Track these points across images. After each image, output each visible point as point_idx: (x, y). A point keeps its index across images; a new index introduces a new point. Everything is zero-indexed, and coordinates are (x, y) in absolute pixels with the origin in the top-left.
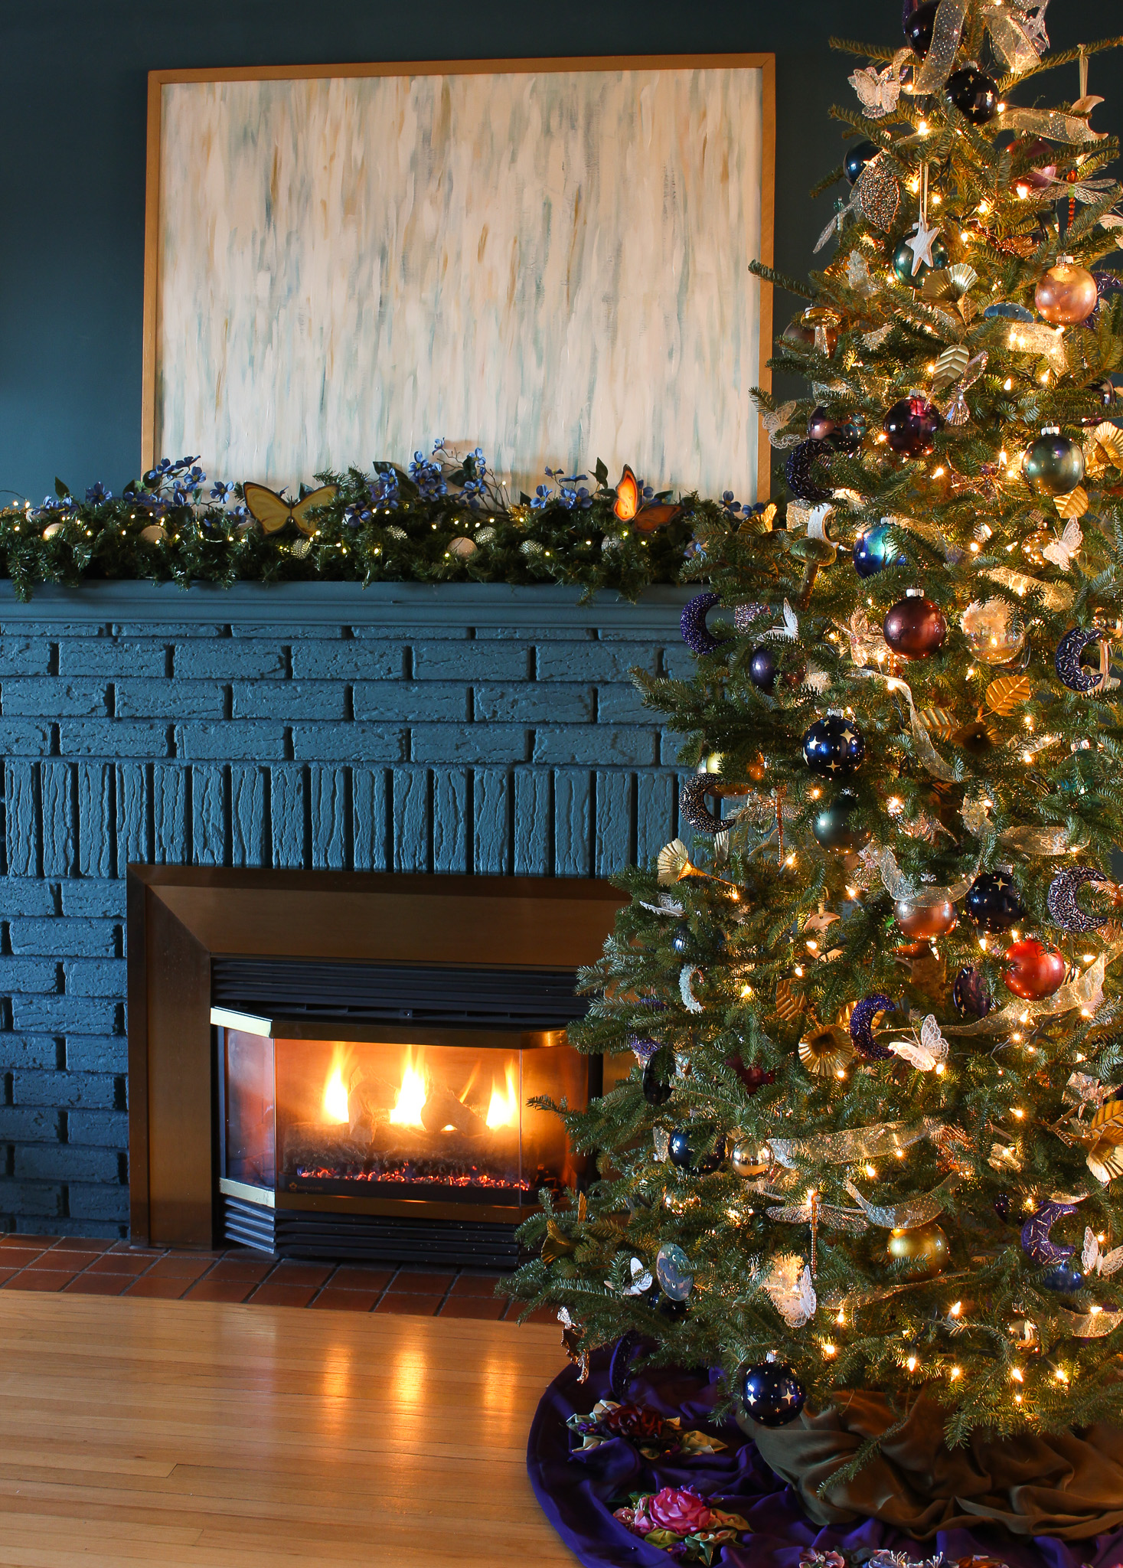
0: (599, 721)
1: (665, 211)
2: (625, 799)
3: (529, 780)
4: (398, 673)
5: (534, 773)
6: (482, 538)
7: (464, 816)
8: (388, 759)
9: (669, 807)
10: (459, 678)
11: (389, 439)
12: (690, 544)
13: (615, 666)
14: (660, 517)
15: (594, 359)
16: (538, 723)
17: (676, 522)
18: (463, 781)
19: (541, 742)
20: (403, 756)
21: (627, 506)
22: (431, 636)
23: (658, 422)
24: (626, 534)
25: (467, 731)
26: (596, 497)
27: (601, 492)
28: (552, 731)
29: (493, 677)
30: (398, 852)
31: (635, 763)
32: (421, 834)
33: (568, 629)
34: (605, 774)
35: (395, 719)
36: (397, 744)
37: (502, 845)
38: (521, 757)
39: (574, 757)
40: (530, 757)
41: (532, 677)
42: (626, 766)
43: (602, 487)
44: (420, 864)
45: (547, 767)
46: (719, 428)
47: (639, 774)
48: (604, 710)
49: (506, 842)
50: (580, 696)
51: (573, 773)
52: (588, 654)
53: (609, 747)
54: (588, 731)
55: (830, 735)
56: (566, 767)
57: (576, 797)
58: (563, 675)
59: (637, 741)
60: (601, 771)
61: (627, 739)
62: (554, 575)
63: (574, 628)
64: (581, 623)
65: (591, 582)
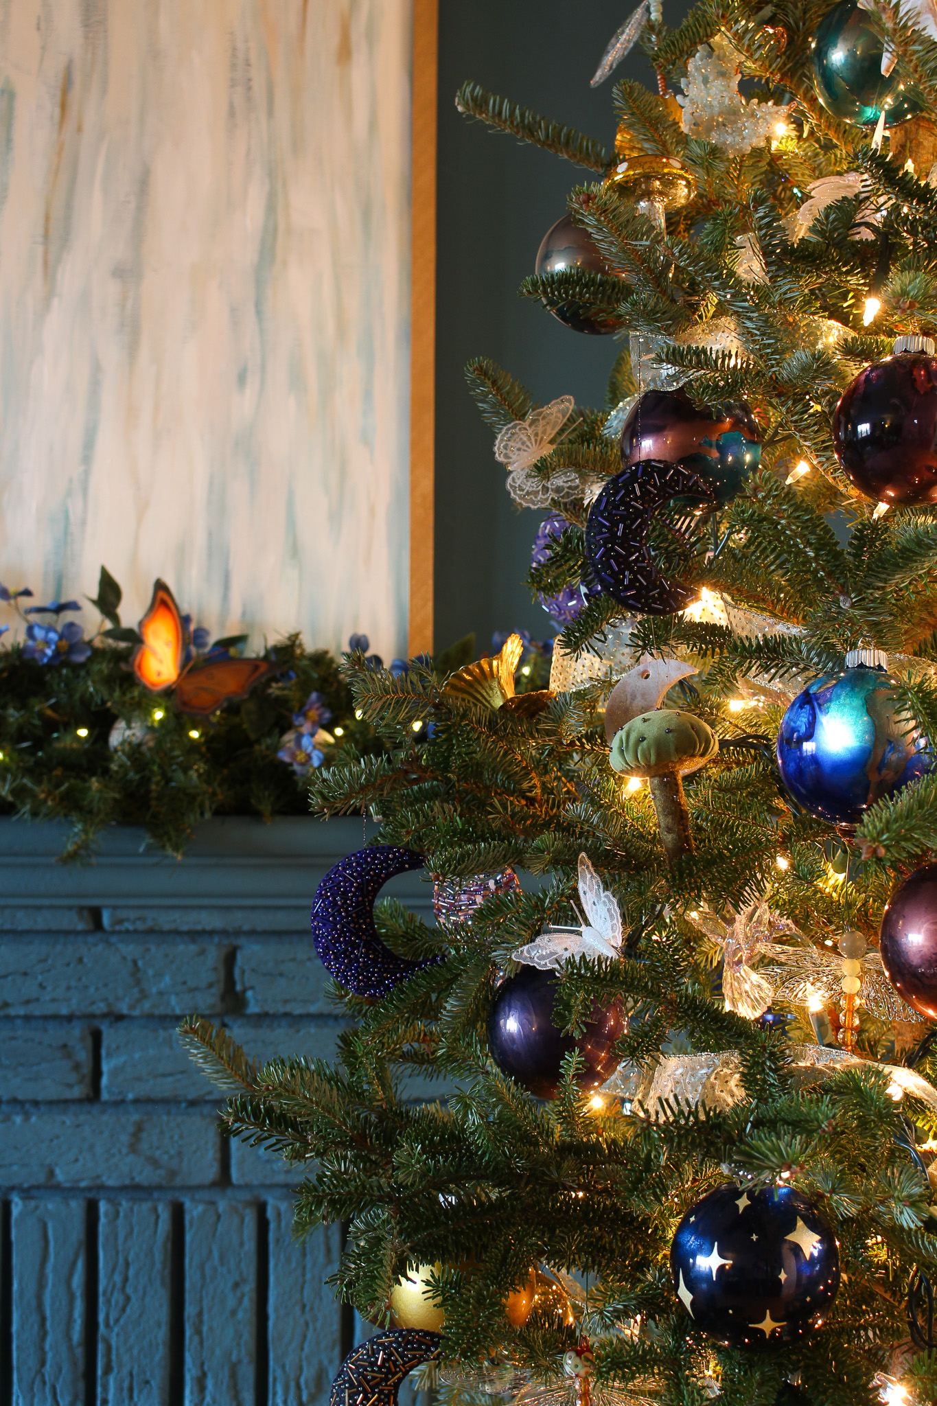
0: (105, 1096)
1: (232, 113)
2: (158, 1256)
9: (250, 1270)
12: (289, 737)
13: (138, 982)
14: (228, 683)
15: (95, 385)
17: (258, 693)
21: (161, 662)
23: (219, 506)
24: (159, 715)
26: (98, 643)
27: (108, 634)
31: (178, 1181)
33: (39, 908)
34: (115, 1205)
39: (51, 1174)
42: (159, 1188)
43: (108, 625)
46: (335, 518)
47: (188, 1205)
48: (115, 1073)
50: (65, 1046)
51: (50, 1206)
52: (80, 960)
53: (124, 1151)
54: (82, 1118)
55: (754, 1237)
56: (34, 1193)
57: (57, 1254)
58: (28, 1002)
59: (181, 1137)
60: (109, 1200)
61: (162, 1132)
62: (10, 798)
63: (51, 907)
64: (68, 896)
65: (87, 813)
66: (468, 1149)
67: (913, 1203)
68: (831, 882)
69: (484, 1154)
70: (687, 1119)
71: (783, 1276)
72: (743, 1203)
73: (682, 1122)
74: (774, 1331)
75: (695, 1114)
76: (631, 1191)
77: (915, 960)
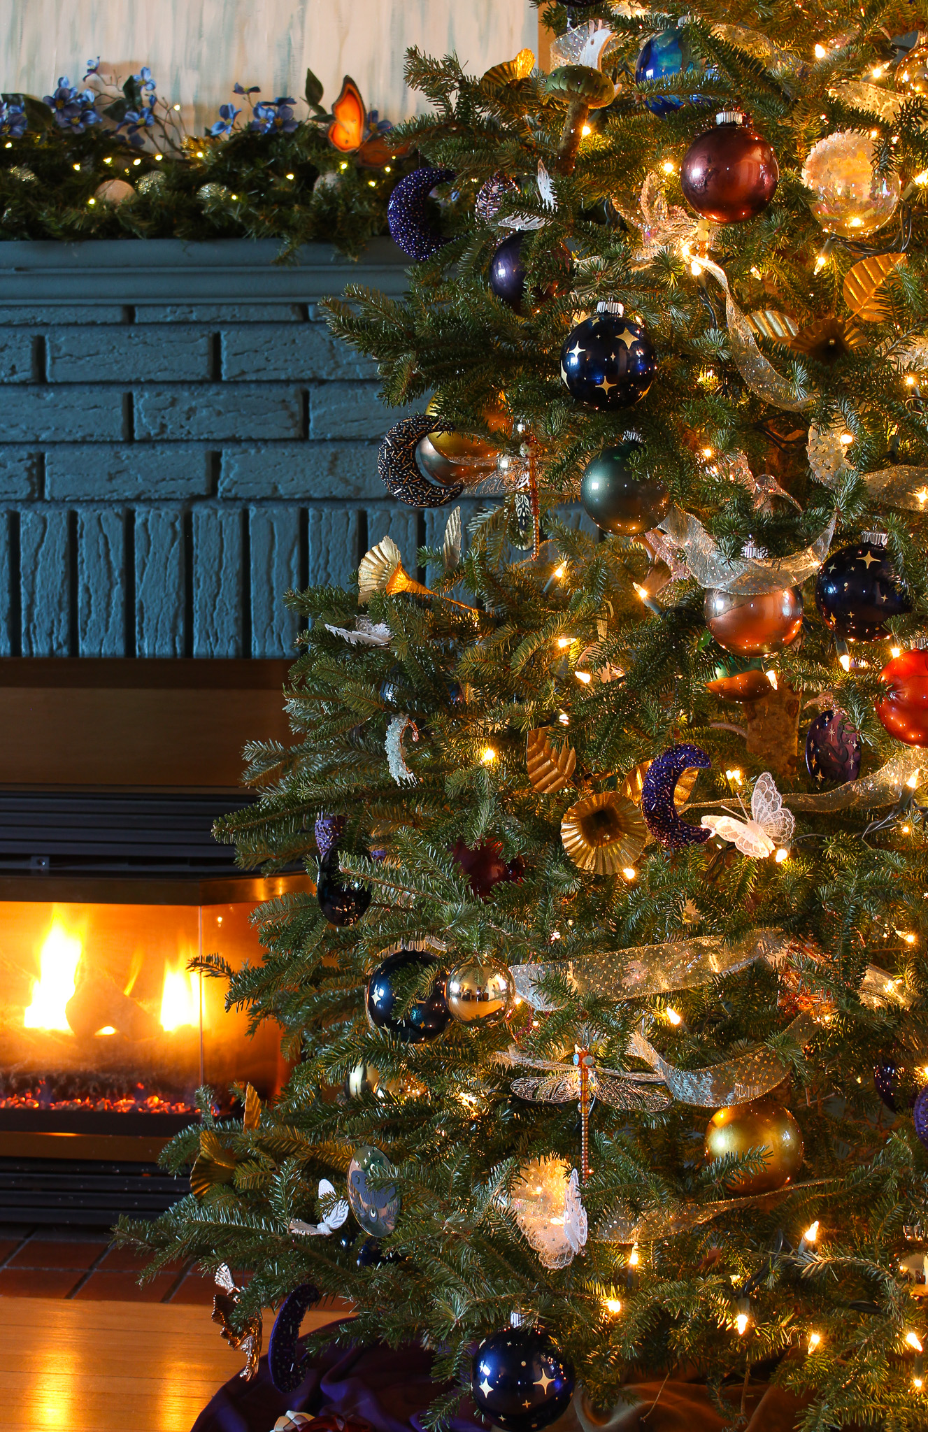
0: (312, 436)
3: (213, 522)
4: (25, 374)
5: (220, 513)
6: (144, 185)
7: (121, 575)
8: (13, 496)
10: (112, 378)
11: (24, 62)
13: (333, 356)
16: (226, 441)
18: (119, 526)
19: (230, 467)
20: (33, 491)
22: (72, 319)
24: (344, 166)
25: (125, 453)
26: (306, 123)
27: (314, 118)
28: (245, 451)
29: (161, 376)
30: (28, 629)
31: (362, 495)
32: (60, 603)
33: (265, 304)
34: (320, 511)
35: (21, 438)
36: (25, 475)
37: (176, 616)
38: (200, 488)
39: (276, 489)
40: (214, 489)
41: (216, 376)
42: (350, 499)
43: (315, 112)
44: (60, 646)
45: (238, 503)
46: (483, 38)
47: (369, 511)
48: (318, 419)
49: (181, 612)
50: (284, 401)
51: (275, 512)
52: (294, 341)
53: (325, 473)
54: (295, 450)
56: (265, 503)
57: (280, 545)
58: (258, 370)
59: (364, 464)
60: (315, 508)
61: (351, 461)
62: (240, 220)
63: (272, 304)
64: (283, 296)
65: (292, 230)
71: (614, 357)
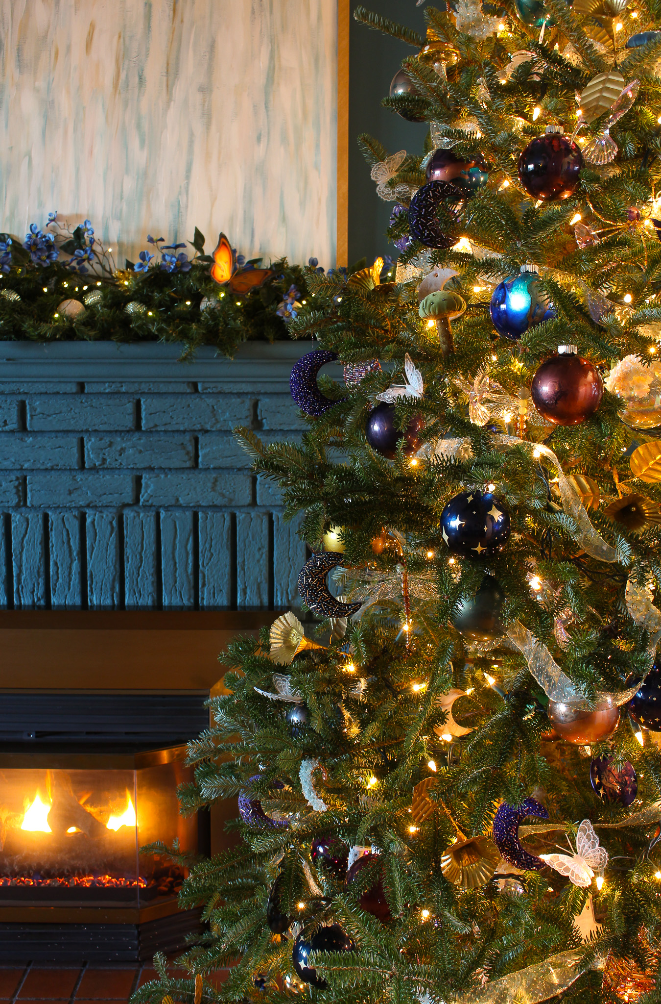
0: (200, 466)
1: (253, 13)
2: (225, 536)
3: (137, 521)
4: (13, 425)
5: (142, 515)
6: (89, 300)
7: (77, 555)
8: (6, 505)
9: (266, 543)
10: (70, 429)
11: (8, 213)
12: (281, 305)
13: (214, 416)
14: (254, 280)
15: (191, 143)
16: (144, 469)
17: (267, 285)
18: (76, 523)
19: (147, 486)
20: (20, 501)
21: (223, 271)
22: (43, 390)
23: (249, 198)
24: (222, 295)
25: (79, 477)
26: (194, 262)
27: (199, 258)
28: (157, 476)
29: (102, 428)
30: (18, 589)
31: (233, 504)
32: (38, 572)
33: (170, 382)
34: (206, 514)
35: (11, 467)
36: (14, 491)
37: (114, 581)
38: (129, 498)
39: (177, 500)
40: (137, 500)
41: (138, 427)
42: (225, 506)
43: (199, 254)
44: (39, 599)
45: (153, 508)
46: (303, 204)
47: (238, 514)
48: (205, 456)
49: (117, 578)
50: (182, 444)
51: (177, 514)
52: (189, 406)
53: (209, 490)
54: (190, 476)
55: (474, 513)
56: (170, 508)
57: (180, 535)
58: (166, 424)
59: (234, 484)
60: (203, 512)
61: (226, 482)
62: (156, 333)
63: (175, 382)
64: (182, 377)
65: (191, 340)
66: (356, 479)
67: (540, 498)
68: (517, 367)
69: (363, 481)
70: (446, 463)
71: (486, 529)
72: (470, 499)
73: (444, 464)
74: (482, 551)
75: (450, 461)
76: (424, 495)
77: (545, 398)
